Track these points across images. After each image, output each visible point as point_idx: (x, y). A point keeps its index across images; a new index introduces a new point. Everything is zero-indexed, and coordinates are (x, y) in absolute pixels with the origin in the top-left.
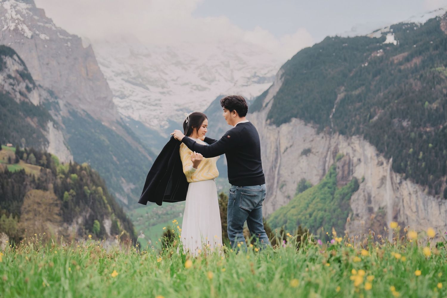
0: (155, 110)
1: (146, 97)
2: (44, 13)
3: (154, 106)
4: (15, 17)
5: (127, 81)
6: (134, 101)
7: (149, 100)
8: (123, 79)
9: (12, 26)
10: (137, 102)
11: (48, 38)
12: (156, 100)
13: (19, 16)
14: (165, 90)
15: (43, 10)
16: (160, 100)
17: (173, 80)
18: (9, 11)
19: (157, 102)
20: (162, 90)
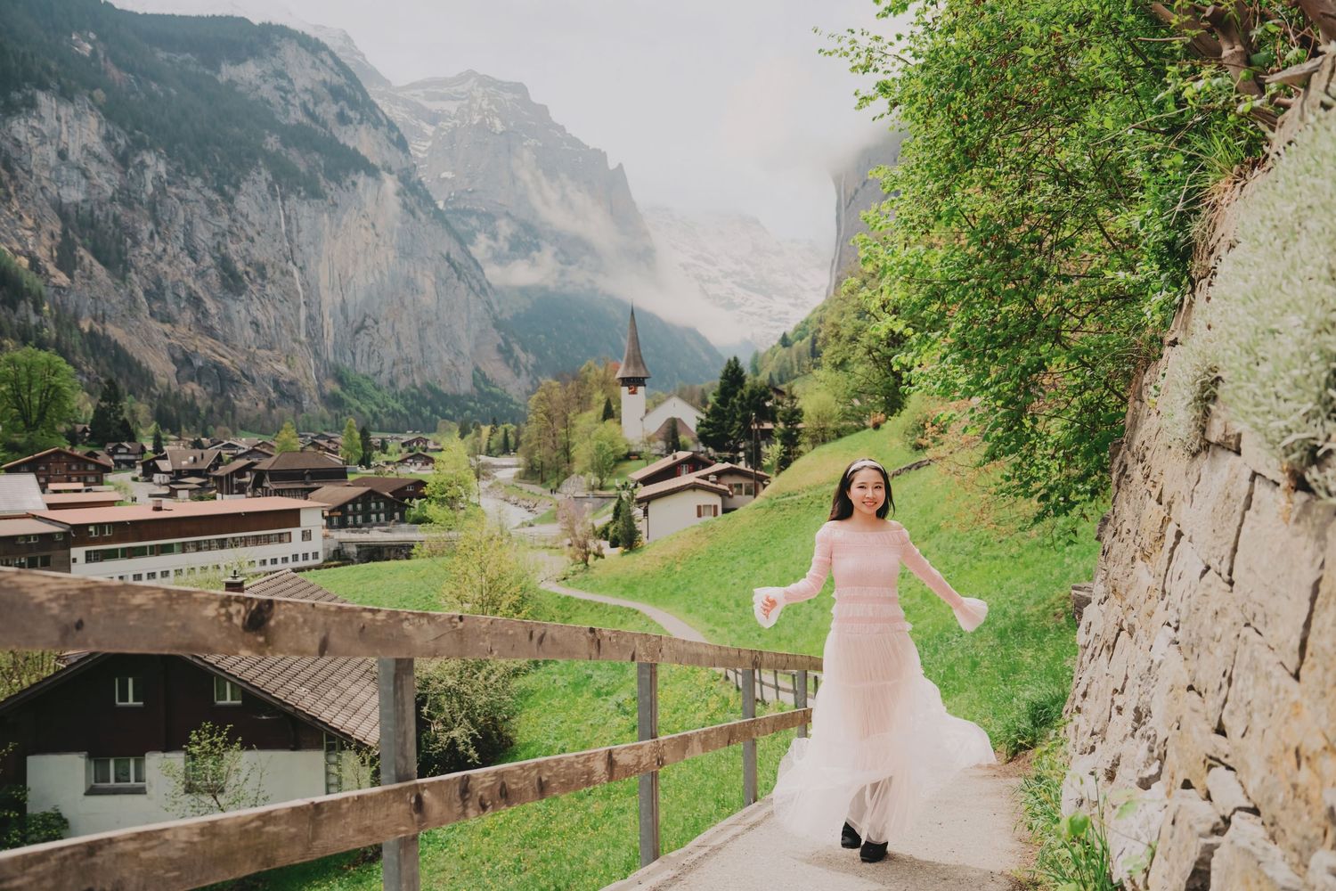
0: (777, 327)
1: (765, 308)
2: (548, 112)
3: (776, 321)
4: (485, 106)
5: (740, 285)
6: (747, 313)
7: (770, 311)
8: (734, 282)
9: (477, 119)
10: (752, 314)
11: (540, 144)
12: (780, 313)
13: (493, 107)
14: (799, 301)
15: (545, 107)
16: (787, 313)
17: (814, 290)
18: (479, 101)
19: (782, 316)
20: (792, 301)
